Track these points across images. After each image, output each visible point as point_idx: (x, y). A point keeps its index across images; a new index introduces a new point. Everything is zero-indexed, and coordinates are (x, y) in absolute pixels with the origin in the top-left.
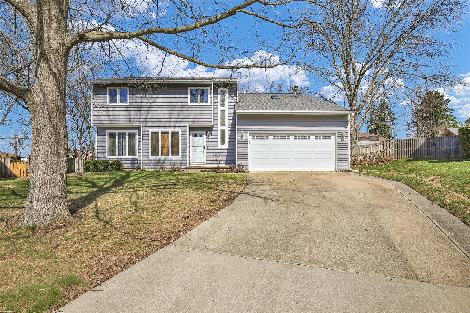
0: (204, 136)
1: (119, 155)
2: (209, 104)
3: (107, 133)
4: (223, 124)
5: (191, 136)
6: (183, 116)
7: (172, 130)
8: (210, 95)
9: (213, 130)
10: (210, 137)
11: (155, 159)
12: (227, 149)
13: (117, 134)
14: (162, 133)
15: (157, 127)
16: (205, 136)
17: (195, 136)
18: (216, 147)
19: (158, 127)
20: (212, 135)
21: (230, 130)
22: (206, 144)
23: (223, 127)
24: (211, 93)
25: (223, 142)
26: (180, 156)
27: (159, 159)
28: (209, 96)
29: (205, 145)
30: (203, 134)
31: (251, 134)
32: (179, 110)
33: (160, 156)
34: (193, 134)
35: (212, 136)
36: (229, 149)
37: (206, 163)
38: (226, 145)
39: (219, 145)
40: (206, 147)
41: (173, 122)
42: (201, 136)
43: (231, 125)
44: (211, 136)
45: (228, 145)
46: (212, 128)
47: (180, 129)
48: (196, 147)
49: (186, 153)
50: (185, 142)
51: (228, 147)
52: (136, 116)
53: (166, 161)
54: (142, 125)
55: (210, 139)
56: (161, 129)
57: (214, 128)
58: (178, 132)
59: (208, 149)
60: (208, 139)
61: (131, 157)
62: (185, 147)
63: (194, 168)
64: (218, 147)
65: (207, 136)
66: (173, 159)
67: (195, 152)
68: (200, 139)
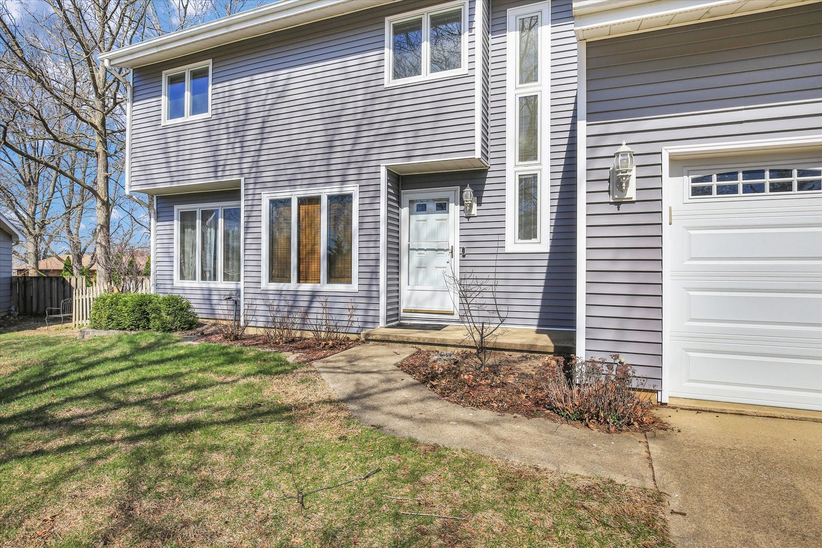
0: (452, 205)
1: (203, 278)
2: (464, 70)
3: (176, 214)
4: (528, 152)
5: (405, 212)
6: (373, 133)
7: (335, 190)
8: (467, 33)
9: (487, 181)
10: (474, 212)
11: (280, 293)
12: (547, 257)
13: (199, 215)
14: (302, 201)
15: (286, 183)
17: (422, 208)
18: (501, 250)
19: (292, 183)
20: (484, 200)
21: (560, 175)
22: (458, 239)
23: (528, 168)
24: (471, 22)
25: (528, 229)
27: (296, 294)
28: (465, 37)
29: (455, 241)
30: (448, 200)
31: (680, 164)
32: (360, 110)
33: (293, 285)
34: (411, 202)
35: (483, 206)
37: (457, 313)
38: (543, 243)
39: (512, 243)
40: (457, 252)
41: (337, 158)
42: (442, 207)
43: (563, 155)
44: (479, 203)
45: (553, 240)
46: (485, 171)
47: (358, 185)
48: (423, 252)
49: (376, 275)
50: (373, 232)
51: (549, 247)
52: (230, 151)
53: (315, 304)
54: (242, 179)
55: (476, 217)
56: (298, 188)
57: (489, 174)
58: (350, 196)
59: (467, 257)
60: (468, 218)
61: (231, 285)
62: (372, 250)
63: (395, 340)
64: (506, 252)
65: (463, 208)
66: (336, 295)
67: (422, 269)
68: (438, 221)
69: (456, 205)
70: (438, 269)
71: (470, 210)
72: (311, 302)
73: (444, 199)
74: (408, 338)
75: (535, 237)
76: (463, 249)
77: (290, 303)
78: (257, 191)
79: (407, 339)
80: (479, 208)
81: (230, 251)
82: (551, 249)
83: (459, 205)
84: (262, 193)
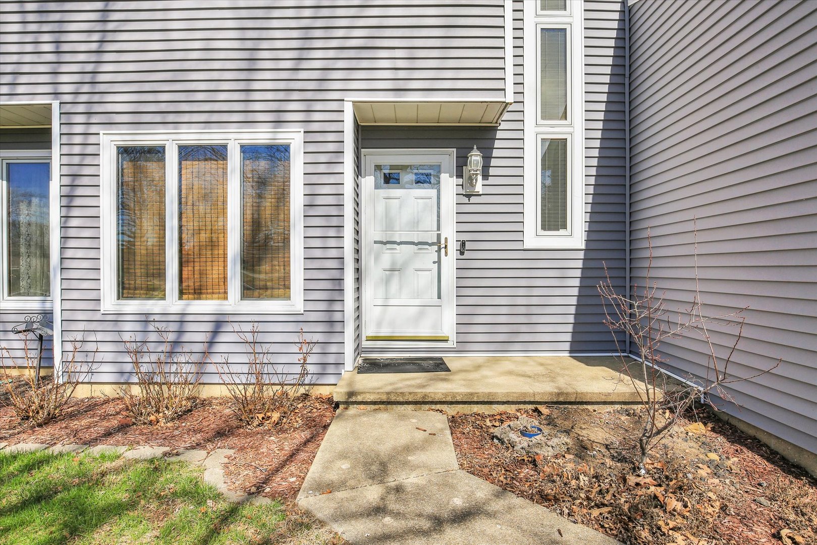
0: (444, 177)
4: (554, 108)
5: (368, 182)
9: (497, 144)
10: (479, 188)
11: (145, 319)
12: (581, 255)
14: (187, 153)
15: (158, 118)
16: (449, 184)
17: (390, 179)
18: (517, 246)
19: (169, 118)
20: (492, 171)
21: (597, 144)
22: (454, 227)
23: (555, 130)
25: (554, 213)
26: (297, 301)
27: (182, 319)
29: (450, 232)
30: (438, 168)
33: (171, 303)
34: (378, 168)
35: (491, 180)
36: (593, 255)
37: (453, 337)
38: (575, 235)
39: (534, 236)
40: (453, 247)
41: (265, 81)
42: (426, 178)
43: (601, 116)
44: (486, 176)
45: (589, 232)
46: (494, 129)
47: (302, 130)
48: (395, 246)
49: (340, 285)
50: (333, 211)
51: (584, 242)
52: (29, 48)
53: (222, 338)
54: (55, 105)
55: (480, 195)
56: (184, 129)
57: (499, 135)
58: (286, 149)
59: (467, 255)
60: (468, 196)
61: (33, 304)
62: (332, 243)
63: (401, 400)
64: (525, 247)
65: (460, 181)
66: (262, 320)
67: (397, 273)
68: (419, 201)
69: (451, 176)
70: (419, 273)
71: (473, 186)
72: (215, 333)
73: (431, 167)
74: (425, 396)
75: (564, 227)
76: (463, 244)
77: (171, 337)
78: (94, 129)
79: (423, 397)
80: (486, 182)
81: (22, 241)
82: (587, 245)
83: (455, 177)
84: (101, 132)
